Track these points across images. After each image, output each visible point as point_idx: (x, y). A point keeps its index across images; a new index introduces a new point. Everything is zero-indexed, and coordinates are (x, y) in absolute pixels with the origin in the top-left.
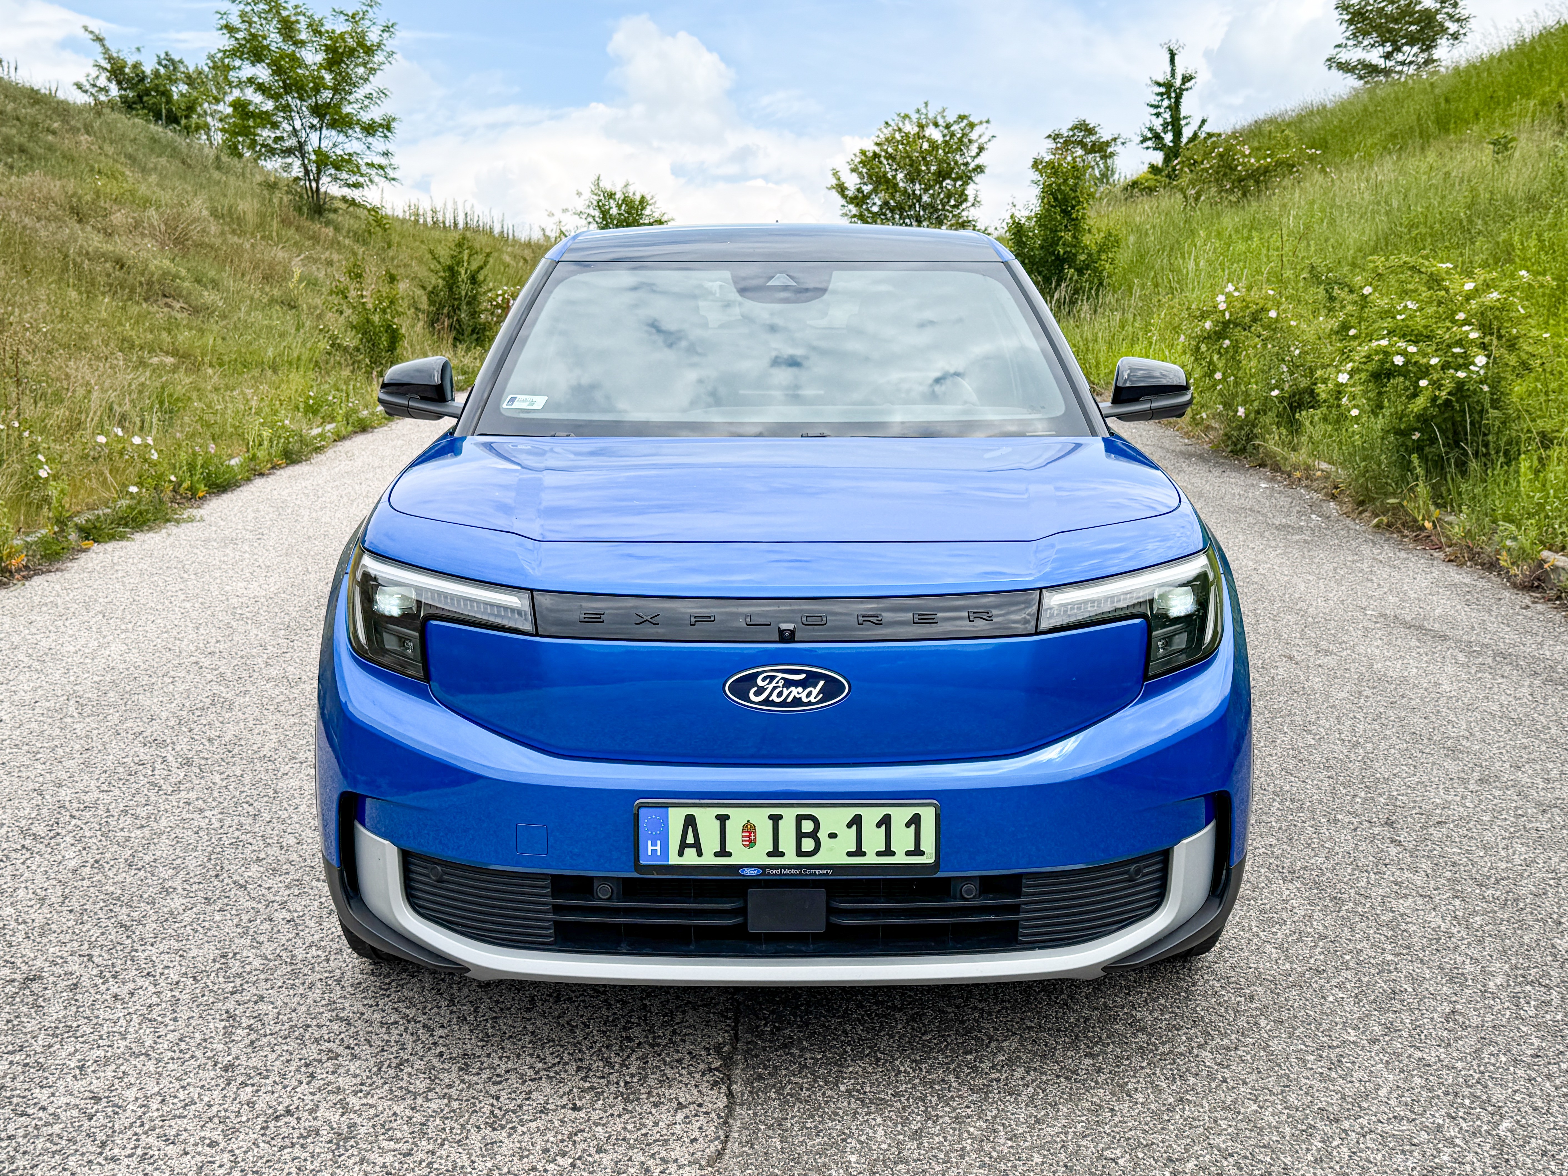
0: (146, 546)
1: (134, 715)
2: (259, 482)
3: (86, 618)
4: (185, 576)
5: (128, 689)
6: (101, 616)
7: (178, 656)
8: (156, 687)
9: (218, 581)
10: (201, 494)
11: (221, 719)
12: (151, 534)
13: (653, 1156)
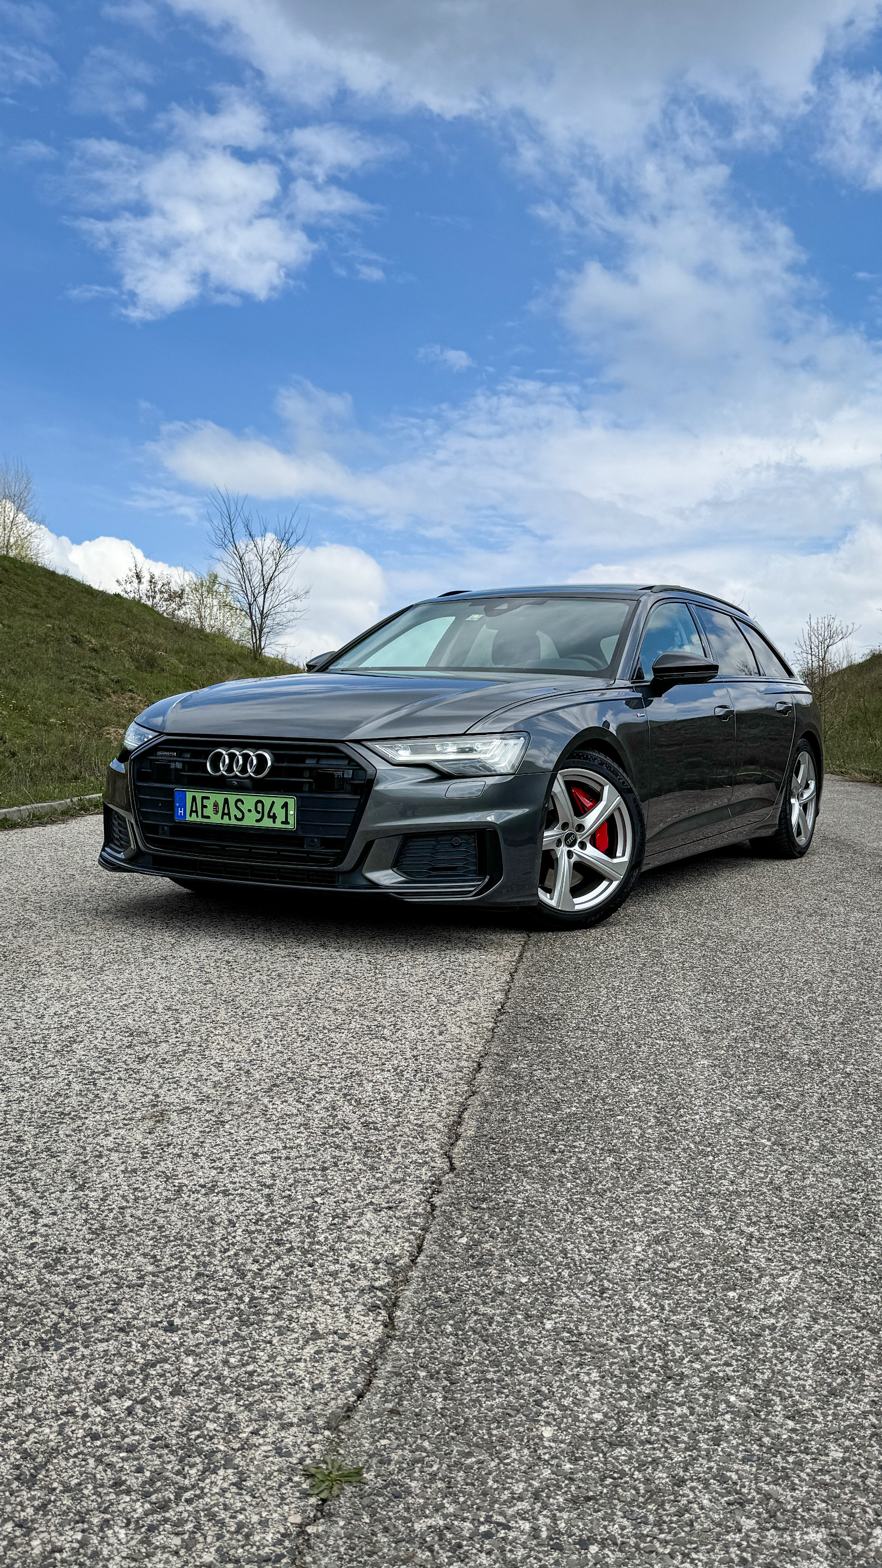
13: (248, 1407)
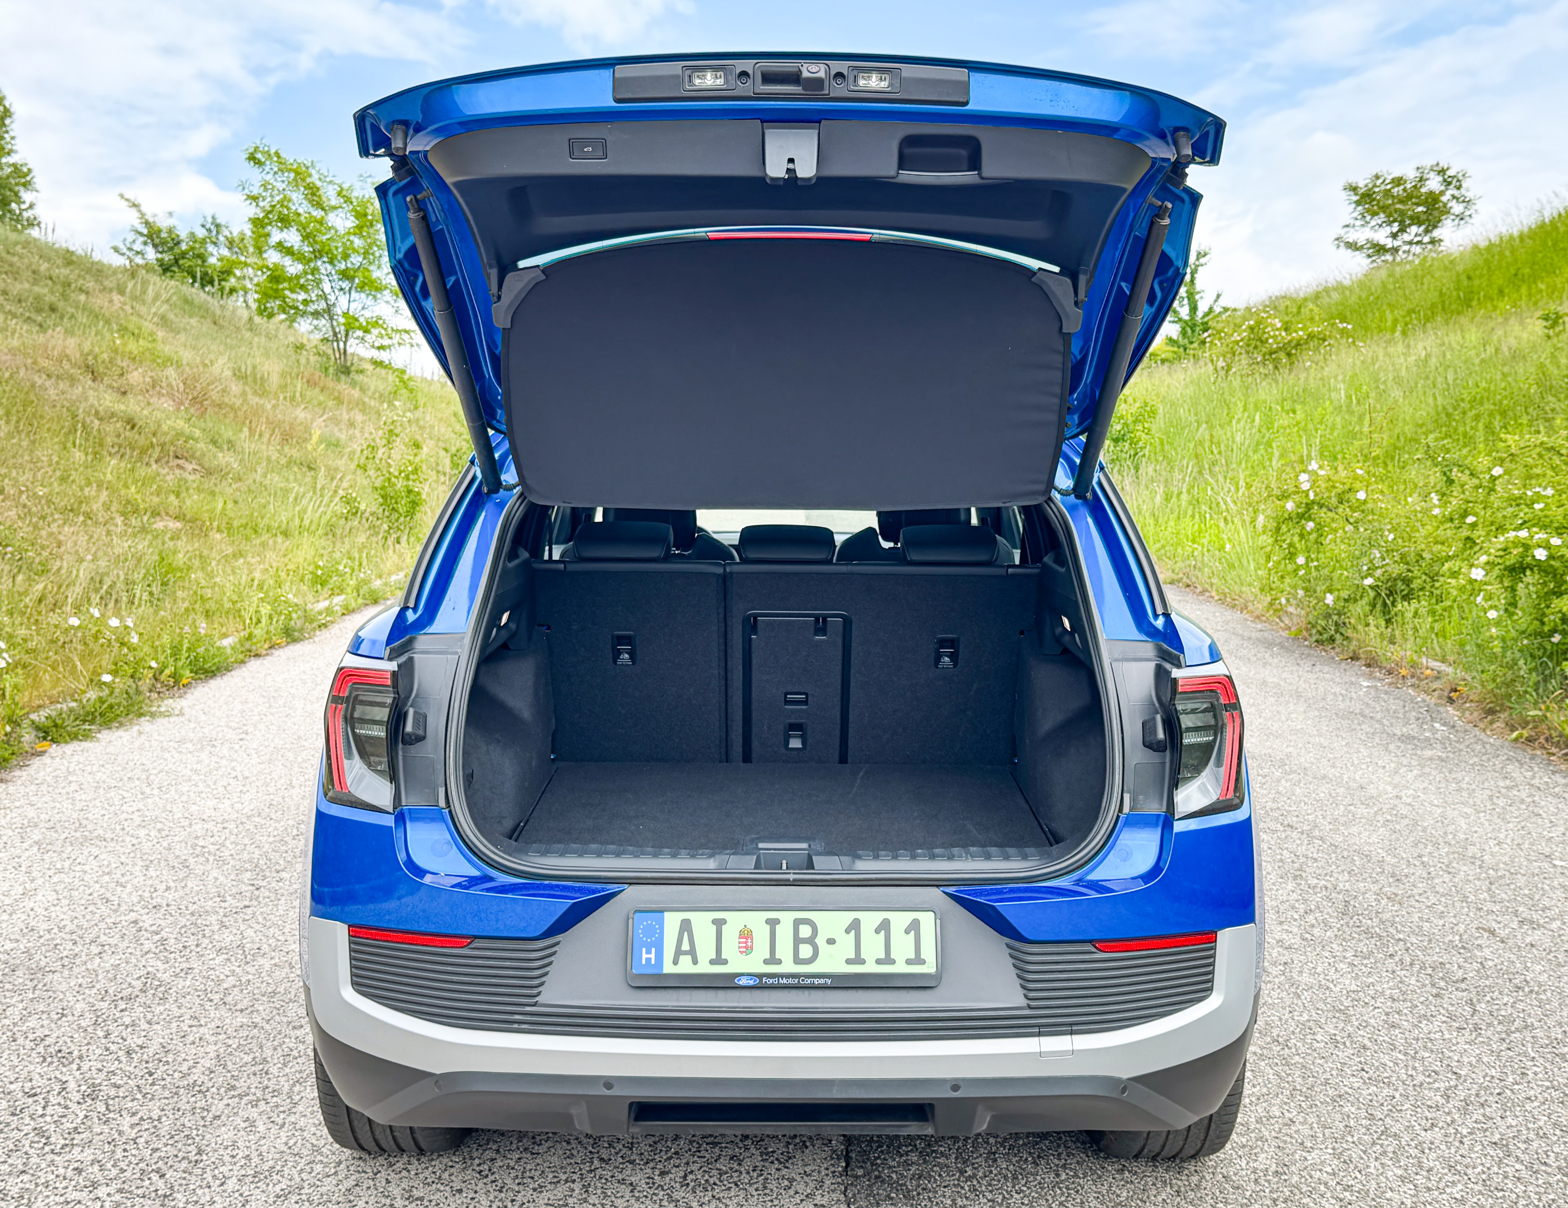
0: (111, 749)
1: (42, 1007)
2: (254, 665)
3: (18, 852)
4: (148, 790)
5: (43, 964)
6: (35, 849)
7: (115, 911)
8: (78, 961)
9: (184, 798)
10: (185, 681)
11: (149, 1016)
12: (121, 733)
